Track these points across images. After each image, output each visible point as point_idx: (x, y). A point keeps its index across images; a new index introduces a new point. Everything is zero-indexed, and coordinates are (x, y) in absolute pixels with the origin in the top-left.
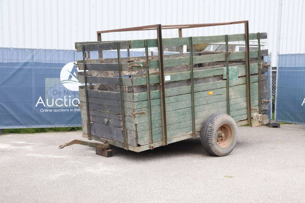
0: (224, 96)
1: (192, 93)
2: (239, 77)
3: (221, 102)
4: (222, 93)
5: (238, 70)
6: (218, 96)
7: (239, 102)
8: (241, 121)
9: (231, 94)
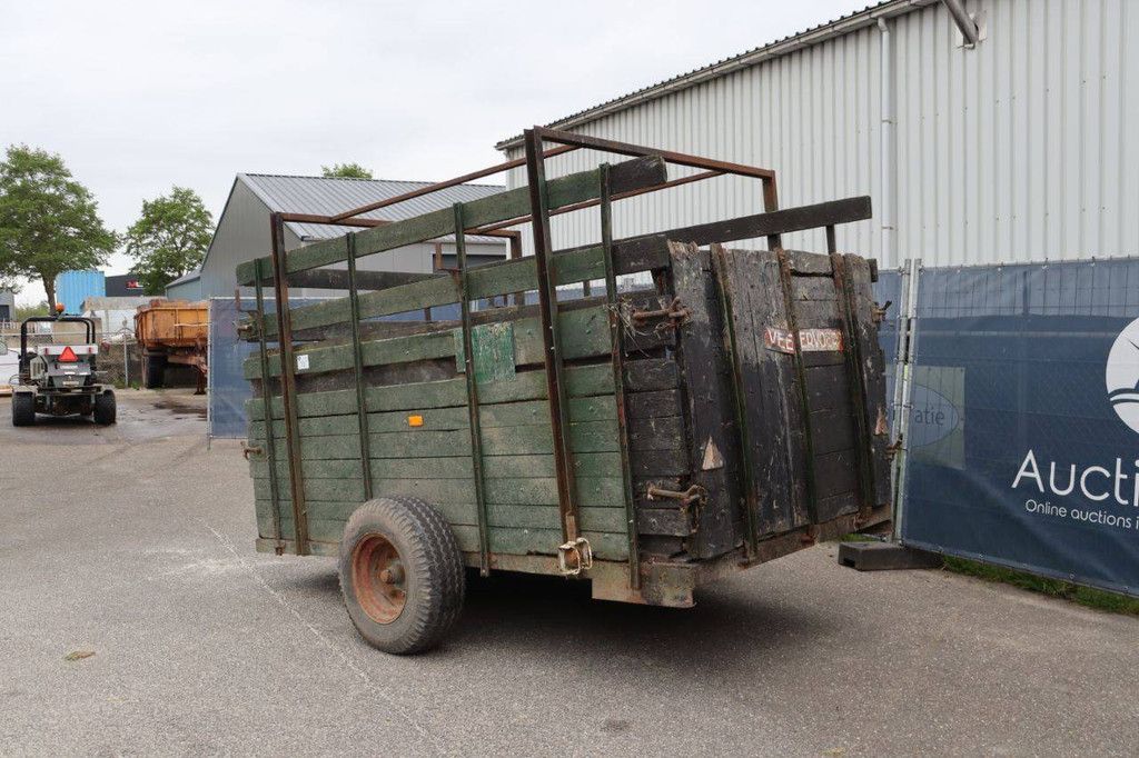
0: (465, 437)
1: (364, 413)
2: (519, 369)
3: (453, 461)
4: (456, 426)
5: (513, 338)
6: (441, 435)
7: (528, 474)
8: (538, 554)
9: (487, 433)
